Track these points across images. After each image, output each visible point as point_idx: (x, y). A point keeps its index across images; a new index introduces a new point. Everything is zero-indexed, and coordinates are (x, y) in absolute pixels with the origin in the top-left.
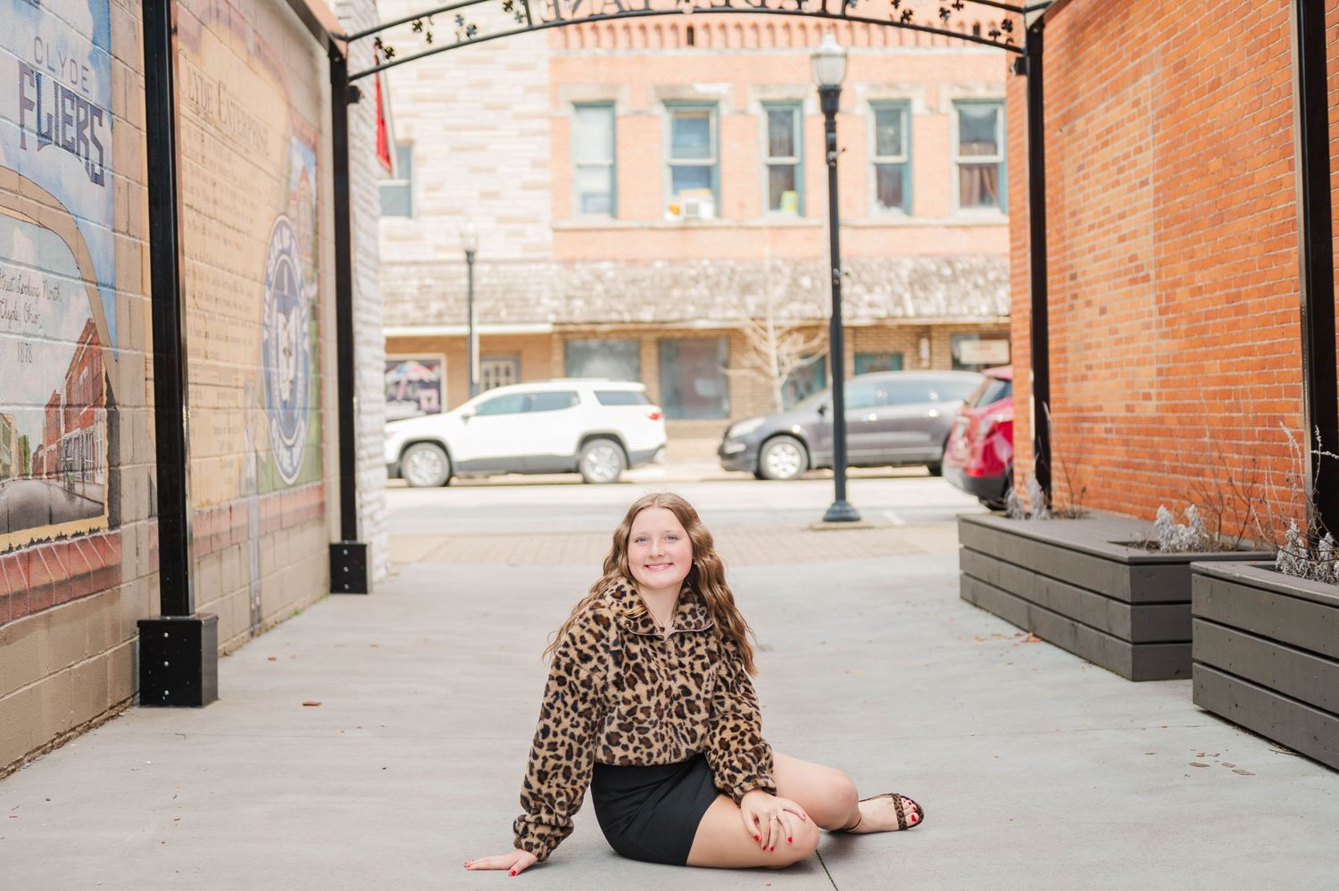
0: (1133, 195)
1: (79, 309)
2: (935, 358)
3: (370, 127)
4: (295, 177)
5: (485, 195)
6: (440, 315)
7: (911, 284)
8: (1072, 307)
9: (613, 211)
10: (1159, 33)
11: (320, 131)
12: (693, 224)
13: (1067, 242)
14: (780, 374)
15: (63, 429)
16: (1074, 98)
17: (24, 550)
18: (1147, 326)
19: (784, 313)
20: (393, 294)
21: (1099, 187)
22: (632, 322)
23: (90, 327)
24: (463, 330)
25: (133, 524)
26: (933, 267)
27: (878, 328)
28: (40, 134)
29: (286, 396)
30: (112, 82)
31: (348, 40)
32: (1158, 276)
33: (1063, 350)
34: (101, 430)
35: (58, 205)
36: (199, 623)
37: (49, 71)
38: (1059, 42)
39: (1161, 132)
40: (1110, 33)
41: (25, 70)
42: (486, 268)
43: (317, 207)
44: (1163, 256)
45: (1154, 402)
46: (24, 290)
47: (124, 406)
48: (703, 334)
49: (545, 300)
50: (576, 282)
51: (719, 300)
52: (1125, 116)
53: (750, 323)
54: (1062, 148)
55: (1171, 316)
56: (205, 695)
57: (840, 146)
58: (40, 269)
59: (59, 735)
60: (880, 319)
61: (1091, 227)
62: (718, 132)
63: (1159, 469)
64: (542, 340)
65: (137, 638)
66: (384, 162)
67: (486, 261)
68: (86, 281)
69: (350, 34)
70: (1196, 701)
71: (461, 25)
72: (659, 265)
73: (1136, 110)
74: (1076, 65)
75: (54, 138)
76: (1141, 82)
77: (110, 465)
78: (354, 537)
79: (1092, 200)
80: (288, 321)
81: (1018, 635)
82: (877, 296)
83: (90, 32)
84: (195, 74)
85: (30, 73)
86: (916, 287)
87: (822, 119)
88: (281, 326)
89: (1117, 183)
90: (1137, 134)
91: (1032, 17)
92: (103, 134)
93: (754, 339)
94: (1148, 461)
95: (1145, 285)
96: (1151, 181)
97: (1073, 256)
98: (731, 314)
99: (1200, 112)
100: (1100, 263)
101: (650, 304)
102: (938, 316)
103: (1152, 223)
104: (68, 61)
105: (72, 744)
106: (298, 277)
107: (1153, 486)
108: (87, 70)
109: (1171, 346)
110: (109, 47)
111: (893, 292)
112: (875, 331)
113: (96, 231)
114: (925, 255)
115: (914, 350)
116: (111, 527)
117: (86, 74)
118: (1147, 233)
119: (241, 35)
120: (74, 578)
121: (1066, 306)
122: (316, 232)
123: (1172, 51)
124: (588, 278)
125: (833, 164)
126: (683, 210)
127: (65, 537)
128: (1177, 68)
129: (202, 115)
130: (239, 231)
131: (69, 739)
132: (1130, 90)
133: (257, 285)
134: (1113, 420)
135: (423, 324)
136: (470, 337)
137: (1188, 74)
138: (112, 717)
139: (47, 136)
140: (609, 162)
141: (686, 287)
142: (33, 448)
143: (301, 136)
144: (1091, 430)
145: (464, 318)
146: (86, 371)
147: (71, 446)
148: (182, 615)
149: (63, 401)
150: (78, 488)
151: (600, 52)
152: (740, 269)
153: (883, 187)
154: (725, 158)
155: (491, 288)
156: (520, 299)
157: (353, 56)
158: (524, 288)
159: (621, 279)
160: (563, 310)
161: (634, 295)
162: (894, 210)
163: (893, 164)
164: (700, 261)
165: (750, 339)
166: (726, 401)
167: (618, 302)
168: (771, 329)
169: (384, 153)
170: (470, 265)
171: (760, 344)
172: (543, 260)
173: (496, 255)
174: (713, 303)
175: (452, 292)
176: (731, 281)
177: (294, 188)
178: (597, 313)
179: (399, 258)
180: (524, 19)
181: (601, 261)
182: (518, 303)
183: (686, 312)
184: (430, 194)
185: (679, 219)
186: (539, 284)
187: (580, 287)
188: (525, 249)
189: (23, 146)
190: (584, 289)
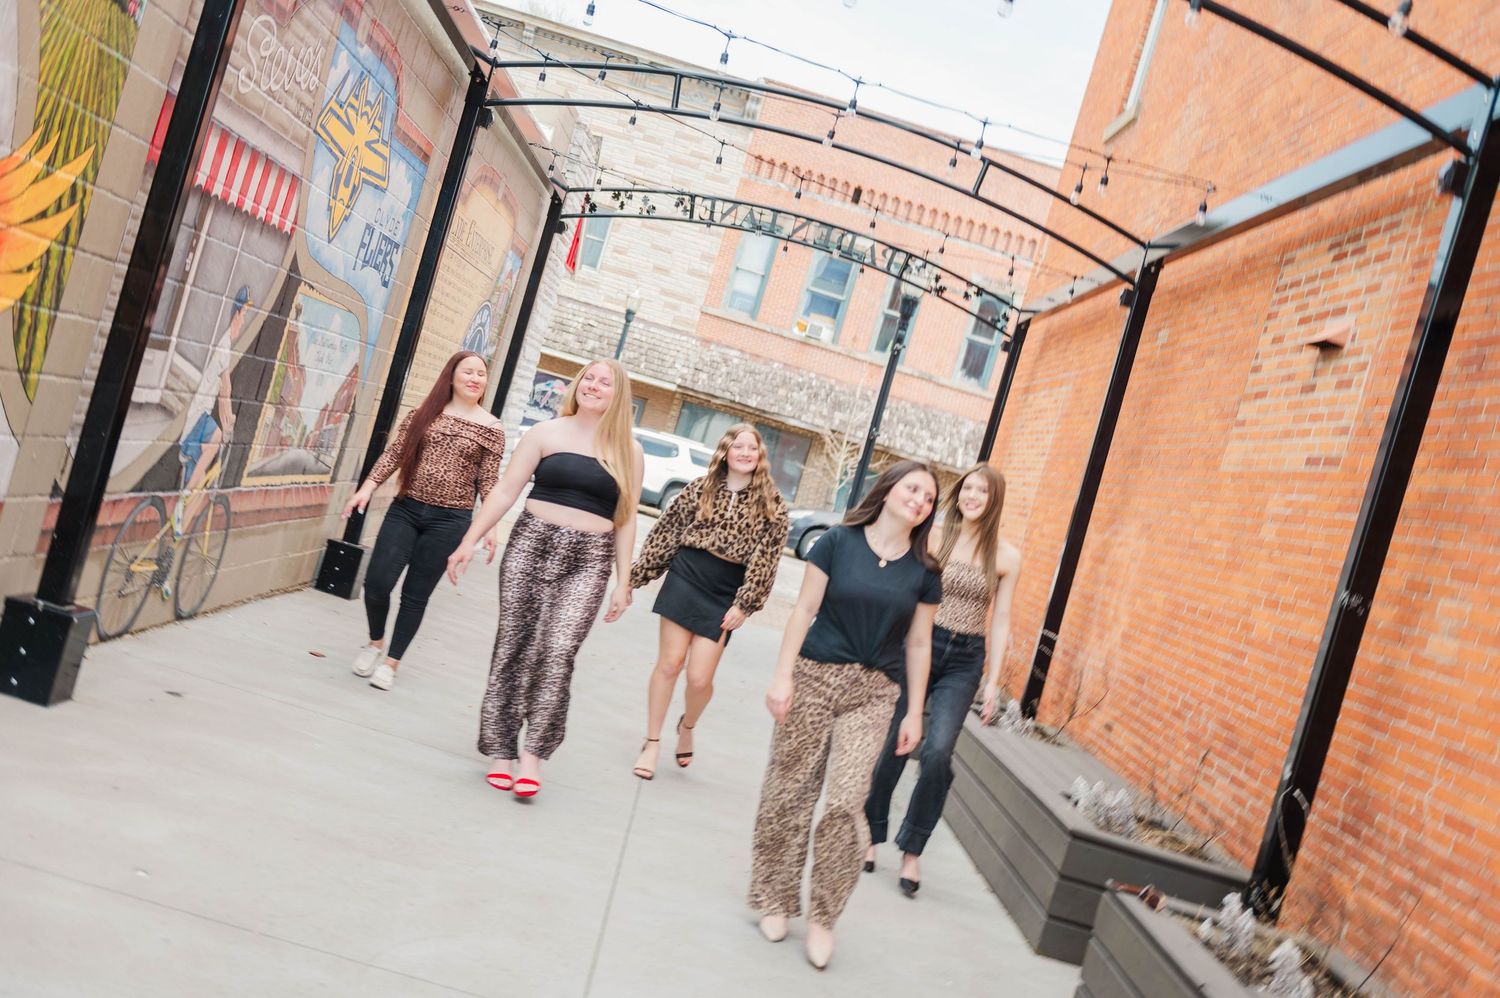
0: (1037, 458)
1: (353, 356)
3: (566, 245)
4: (503, 277)
5: (657, 269)
7: (967, 443)
9: (753, 314)
10: (1079, 363)
11: (531, 246)
12: (812, 342)
14: (841, 481)
15: (325, 423)
16: (1033, 380)
17: (287, 487)
20: (562, 324)
21: (1025, 444)
22: (739, 403)
23: (356, 366)
25: (342, 483)
28: (364, 261)
30: (410, 228)
32: (1030, 517)
34: (343, 426)
35: (361, 299)
36: (361, 551)
37: (380, 227)
38: (1039, 338)
40: (1061, 348)
42: (641, 326)
44: (1036, 505)
46: (332, 346)
47: (359, 414)
48: (793, 430)
49: (677, 366)
50: (707, 359)
51: (813, 408)
52: (1049, 406)
53: (830, 433)
54: (1017, 408)
55: (1028, 544)
56: (353, 594)
57: (905, 343)
58: (341, 335)
60: (935, 462)
61: (1014, 469)
62: (856, 277)
64: (668, 395)
65: (324, 549)
66: (570, 269)
67: (643, 321)
68: (362, 341)
69: (570, 187)
71: (644, 204)
72: (776, 365)
73: (1055, 405)
74: (1042, 358)
75: (370, 262)
76: (1062, 389)
77: (342, 446)
82: (937, 444)
83: (407, 204)
85: (370, 229)
86: (970, 446)
89: (1033, 447)
90: (1051, 420)
91: (1024, 317)
92: (397, 258)
93: (828, 448)
96: (1047, 455)
98: (819, 421)
99: (1078, 426)
101: (758, 395)
104: (391, 219)
105: (276, 598)
106: (485, 340)
108: (400, 222)
110: (416, 208)
111: (950, 444)
113: (376, 311)
116: (331, 482)
117: (398, 226)
119: (496, 189)
120: (306, 507)
122: (507, 312)
123: (1079, 379)
124: (719, 360)
125: (896, 352)
126: (808, 330)
127: (307, 483)
129: (456, 242)
130: (456, 312)
131: (276, 595)
132: (1056, 391)
137: (1081, 398)
138: (298, 590)
140: (762, 273)
141: (792, 390)
142: (308, 432)
143: (515, 248)
146: (346, 392)
147: (326, 433)
148: (352, 543)
149: (330, 408)
150: (322, 457)
151: (782, 185)
152: (837, 388)
153: (970, 361)
154: (853, 299)
155: (638, 343)
156: (659, 359)
157: (568, 202)
158: (665, 351)
159: (742, 367)
160: (689, 377)
161: (748, 383)
162: (973, 380)
163: (983, 344)
164: (809, 372)
165: (826, 446)
166: (795, 488)
167: (734, 385)
168: (845, 443)
169: (571, 262)
170: (628, 321)
171: (833, 452)
172: (686, 334)
173: (651, 318)
174: (808, 408)
175: (608, 337)
176: (828, 396)
177: (500, 284)
178: (715, 389)
179: (575, 298)
180: (688, 213)
181: (732, 348)
182: (656, 361)
183: (784, 409)
184: (615, 255)
185: (804, 334)
186: (678, 351)
187: (709, 363)
188: (675, 320)
189: (354, 268)
190: (711, 366)
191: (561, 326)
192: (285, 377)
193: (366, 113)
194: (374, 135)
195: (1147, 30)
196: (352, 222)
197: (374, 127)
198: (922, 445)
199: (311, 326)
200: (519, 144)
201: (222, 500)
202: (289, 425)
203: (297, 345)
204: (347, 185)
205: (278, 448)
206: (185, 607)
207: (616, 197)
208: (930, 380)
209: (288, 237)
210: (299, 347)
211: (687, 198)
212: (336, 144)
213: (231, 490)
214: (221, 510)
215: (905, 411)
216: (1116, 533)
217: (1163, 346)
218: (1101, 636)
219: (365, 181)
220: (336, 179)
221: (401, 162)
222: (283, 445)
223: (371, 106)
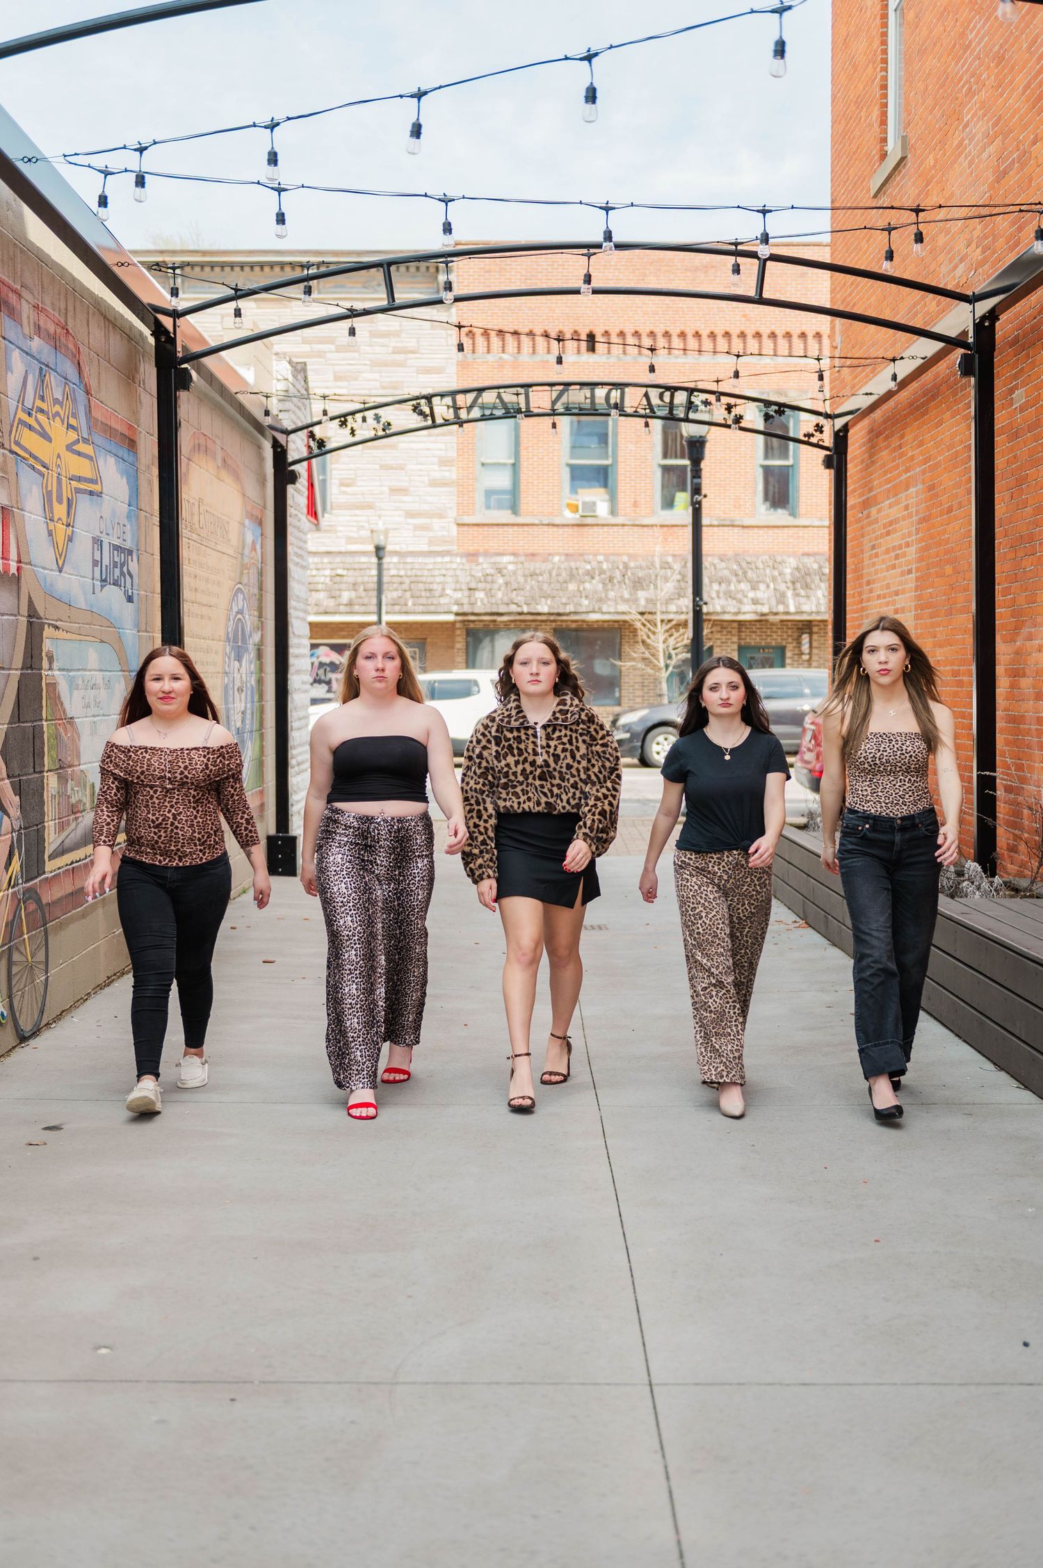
0: (903, 578)
2: (815, 651)
3: (303, 494)
4: (247, 551)
5: (394, 491)
6: (350, 604)
7: (793, 583)
9: (515, 509)
10: (921, 457)
11: (265, 507)
12: (589, 521)
13: (864, 605)
14: (667, 666)
16: (871, 490)
19: (673, 608)
21: (884, 566)
26: (815, 566)
27: (762, 623)
28: (102, 581)
29: (239, 724)
30: (139, 528)
31: (287, 433)
35: (109, 624)
37: (107, 537)
38: (862, 441)
39: (920, 535)
40: (893, 445)
41: (94, 541)
42: (395, 559)
44: (919, 631)
46: (94, 687)
48: (596, 626)
49: (448, 592)
50: (479, 575)
51: (612, 594)
52: (900, 515)
53: (639, 617)
54: (862, 528)
58: (101, 670)
59: (108, 978)
60: (763, 615)
61: (879, 597)
62: (616, 434)
64: (448, 627)
66: (313, 520)
67: (396, 553)
68: (123, 671)
69: (289, 428)
71: (378, 422)
72: (556, 559)
73: (906, 512)
74: (873, 463)
75: (108, 580)
76: (909, 491)
78: (287, 831)
79: (879, 575)
80: (241, 666)
81: (795, 922)
82: (762, 594)
83: (127, 502)
85: (98, 542)
86: (798, 585)
88: (236, 671)
89: (894, 567)
90: (907, 531)
91: (839, 423)
92: (133, 566)
93: (642, 634)
96: (914, 571)
98: (623, 608)
99: (943, 527)
101: (546, 597)
102: (818, 613)
103: (913, 604)
104: (116, 524)
105: (116, 984)
106: (248, 628)
108: (125, 526)
110: (138, 504)
111: (775, 589)
112: (758, 624)
113: (129, 633)
114: (808, 555)
115: (795, 644)
117: (125, 529)
118: (911, 612)
119: (214, 456)
122: (261, 589)
123: (928, 474)
124: (492, 571)
126: (580, 509)
128: (931, 488)
129: (189, 529)
130: (210, 606)
131: (113, 980)
132: (903, 495)
133: (222, 643)
135: (334, 613)
137: (937, 495)
139: (105, 581)
140: (512, 461)
141: (582, 582)
143: (251, 516)
145: (375, 609)
151: (505, 356)
152: (632, 564)
153: (771, 490)
154: (620, 459)
155: (398, 579)
156: (425, 590)
157: (291, 447)
158: (430, 580)
159: (520, 572)
160: (465, 601)
161: (532, 588)
162: (780, 511)
164: (595, 555)
165: (640, 633)
166: (617, 689)
167: (517, 595)
168: (659, 623)
169: (312, 512)
170: (380, 558)
171: (648, 637)
172: (448, 553)
173: (404, 548)
174: (606, 596)
175: (363, 583)
176: (624, 576)
177: (246, 560)
178: (497, 604)
180: (429, 418)
181: (503, 554)
182: (423, 594)
183: (580, 605)
184: (344, 489)
185: (578, 516)
186: (444, 575)
187: (482, 579)
188: (430, 543)
189: (94, 593)
190: (486, 581)
192: (57, 737)
193: (57, 414)
194: (73, 436)
195: (885, 52)
196: (76, 540)
197: (70, 427)
198: (745, 600)
199: (68, 670)
200: (221, 396)
201: (32, 894)
202: (76, 789)
203: (59, 697)
204: (60, 502)
205: (72, 817)
206: (26, 1025)
207: (343, 424)
208: (733, 526)
209: (17, 579)
210: (63, 699)
211: (423, 402)
212: (35, 458)
213: (39, 879)
214: (32, 906)
216: (1030, 638)
219: (78, 491)
220: (47, 498)
221: (108, 456)
222: (75, 813)
223: (61, 404)
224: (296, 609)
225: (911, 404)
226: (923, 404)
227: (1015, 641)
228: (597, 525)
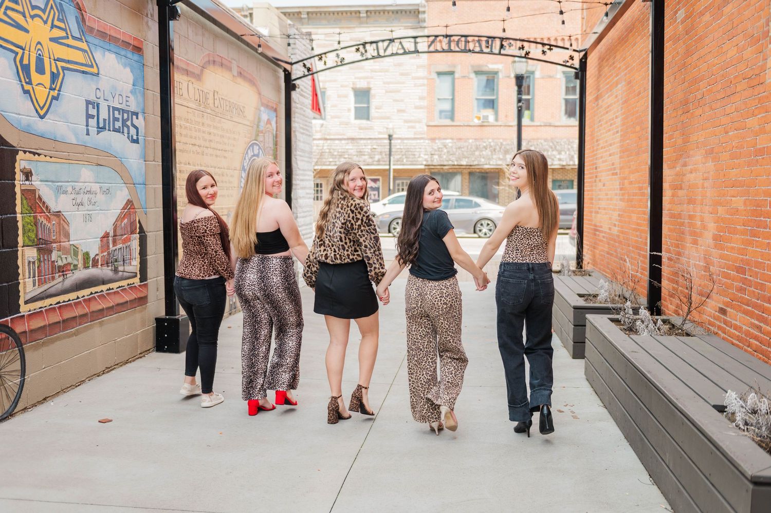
0: (614, 136)
1: (122, 196)
3: (307, 98)
4: (262, 124)
5: (399, 111)
6: (379, 161)
8: (595, 182)
9: (452, 119)
10: (624, 67)
11: (280, 102)
12: (485, 124)
13: (595, 153)
15: (111, 246)
16: (599, 91)
17: (86, 297)
18: (616, 195)
20: (360, 152)
21: (605, 131)
22: (458, 165)
23: (129, 202)
24: (387, 167)
25: (155, 279)
27: (563, 169)
28: (98, 127)
30: (145, 100)
32: (620, 174)
33: (592, 199)
34: (135, 244)
35: (109, 155)
36: (178, 320)
37: (104, 101)
38: (595, 65)
39: (623, 110)
40: (610, 64)
41: (88, 103)
42: (399, 141)
43: (276, 134)
44: (621, 165)
45: (617, 228)
46: (89, 192)
47: (150, 232)
48: (487, 171)
49: (422, 155)
50: (436, 148)
51: (495, 157)
52: (613, 102)
54: (595, 112)
55: (623, 192)
56: (179, 351)
58: (98, 183)
59: (107, 368)
60: (563, 166)
62: (498, 85)
63: (616, 257)
65: (154, 324)
66: (317, 112)
67: (398, 138)
68: (127, 184)
69: (293, 62)
70: (585, 374)
71: (338, 58)
72: (471, 141)
73: (616, 99)
74: (600, 75)
75: (107, 128)
76: (618, 87)
77: (142, 256)
79: (603, 136)
82: (563, 156)
83: (132, 83)
84: (198, 89)
85: (93, 104)
87: (516, 88)
89: (609, 130)
90: (616, 109)
91: (582, 54)
92: (140, 122)
94: (615, 253)
95: (616, 177)
96: (619, 132)
97: (596, 159)
98: (500, 162)
99: (635, 104)
100: (604, 164)
101: (465, 158)
103: (619, 150)
104: (117, 96)
107: (615, 264)
108: (129, 97)
109: (622, 205)
110: (144, 86)
111: (569, 154)
112: (561, 170)
116: (141, 282)
117: (128, 99)
118: (617, 154)
119: (230, 69)
120: (118, 305)
121: (593, 180)
122: (276, 144)
123: (628, 76)
124: (441, 146)
125: (520, 109)
126: (481, 118)
127: (113, 289)
128: (629, 83)
129: (202, 106)
130: (226, 151)
131: (115, 368)
132: (615, 90)
133: (236, 171)
134: (605, 232)
135: (371, 165)
136: (389, 170)
137: (632, 86)
138: (141, 357)
140: (451, 97)
141: (482, 151)
142: (92, 256)
143: (267, 106)
144: (599, 235)
145: (388, 163)
146: (126, 220)
147: (116, 252)
148: (173, 316)
149: (112, 234)
150: (121, 268)
152: (504, 143)
153: (568, 109)
154: (500, 96)
155: (399, 150)
156: (412, 155)
157: (294, 71)
158: (414, 150)
159: (454, 147)
160: (429, 159)
161: (459, 154)
162: (572, 119)
163: (572, 99)
164: (488, 139)
166: (497, 199)
167: (453, 157)
170: (390, 140)
172: (423, 138)
173: (403, 136)
174: (492, 158)
175: (383, 152)
176: (500, 148)
177: (261, 128)
178: (443, 161)
179: (363, 137)
180: (364, 55)
181: (447, 139)
182: (411, 156)
183: (480, 161)
184: (377, 110)
185: (480, 122)
186: (420, 148)
187: (437, 150)
188: (415, 134)
189: (88, 134)
190: (439, 151)
191: (360, 153)
192: (36, 224)
193: (37, 15)
194: (59, 33)
196: (64, 99)
197: (53, 26)
198: (555, 159)
202: (62, 256)
203: (40, 198)
204: (42, 72)
205: (57, 275)
207: (320, 59)
208: (550, 126)
210: (45, 199)
211: (361, 47)
212: (5, 40)
215: (542, 144)
216: (685, 165)
217: (682, 22)
218: (695, 242)
219: (64, 69)
220: (23, 70)
221: (106, 53)
222: (63, 271)
223: (44, 11)
224: (301, 156)
225: (619, 38)
226: (626, 36)
227: (676, 168)
228: (489, 126)
